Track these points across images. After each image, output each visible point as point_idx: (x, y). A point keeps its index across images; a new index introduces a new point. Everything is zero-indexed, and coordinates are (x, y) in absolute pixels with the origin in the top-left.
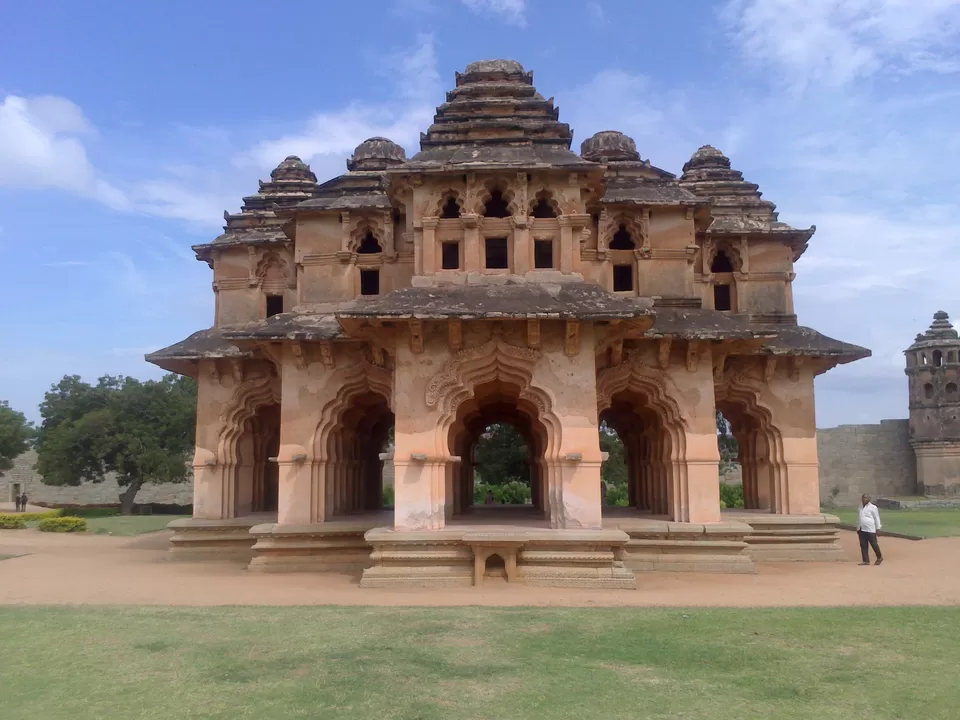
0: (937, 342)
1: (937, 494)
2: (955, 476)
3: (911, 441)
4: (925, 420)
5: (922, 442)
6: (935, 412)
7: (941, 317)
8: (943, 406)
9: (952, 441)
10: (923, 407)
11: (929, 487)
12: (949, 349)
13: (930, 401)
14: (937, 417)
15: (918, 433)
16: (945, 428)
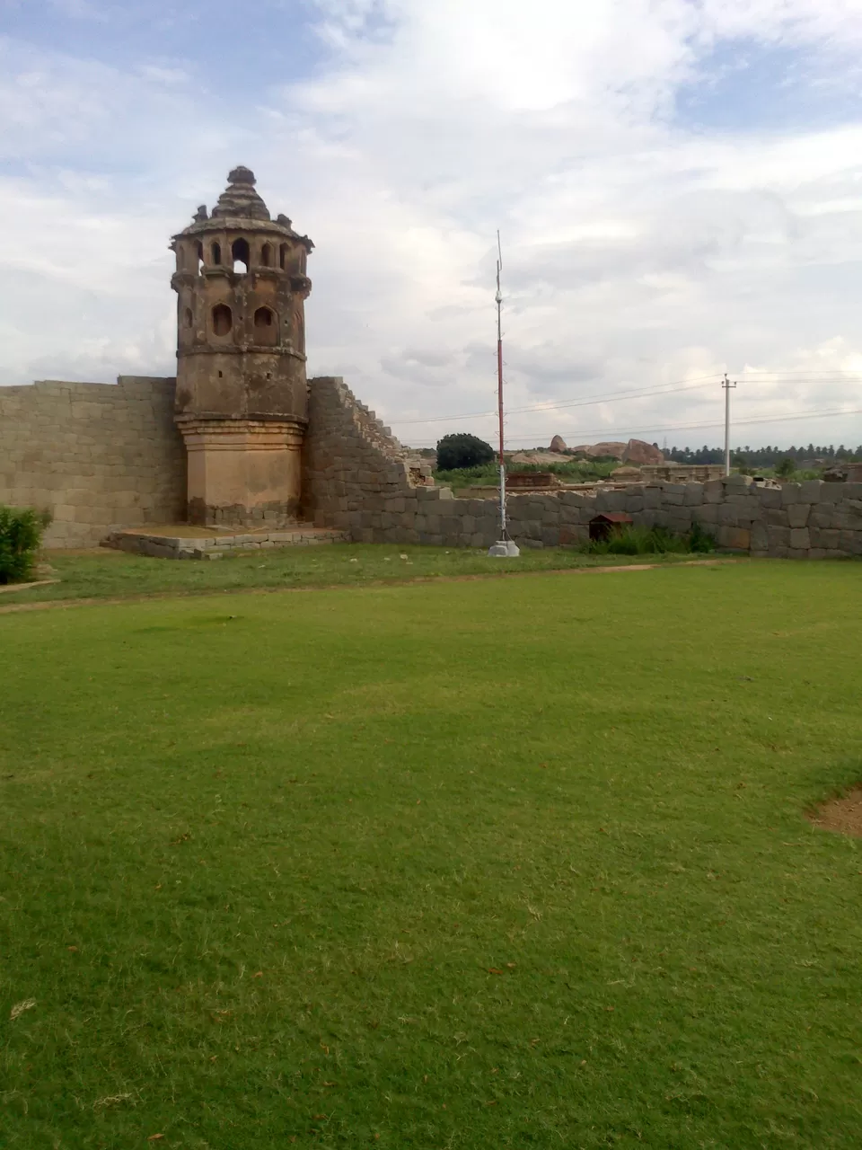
0: (243, 222)
1: (230, 522)
2: (264, 488)
3: (177, 418)
4: (213, 378)
5: (207, 421)
6: (235, 363)
7: (242, 178)
8: (249, 351)
9: (262, 419)
10: (211, 352)
11: (214, 509)
12: (265, 239)
13: (224, 340)
14: (237, 372)
15: (199, 402)
16: (253, 394)
